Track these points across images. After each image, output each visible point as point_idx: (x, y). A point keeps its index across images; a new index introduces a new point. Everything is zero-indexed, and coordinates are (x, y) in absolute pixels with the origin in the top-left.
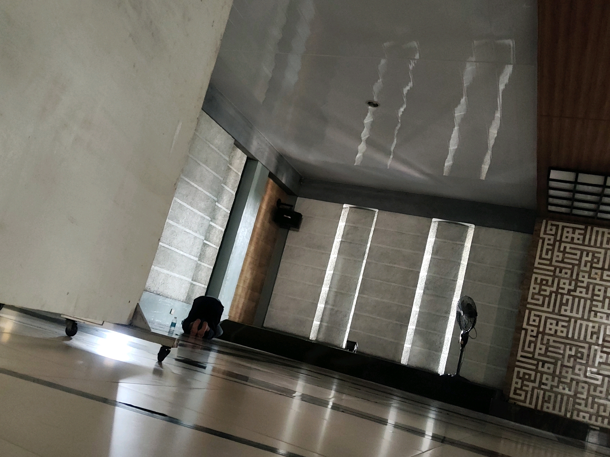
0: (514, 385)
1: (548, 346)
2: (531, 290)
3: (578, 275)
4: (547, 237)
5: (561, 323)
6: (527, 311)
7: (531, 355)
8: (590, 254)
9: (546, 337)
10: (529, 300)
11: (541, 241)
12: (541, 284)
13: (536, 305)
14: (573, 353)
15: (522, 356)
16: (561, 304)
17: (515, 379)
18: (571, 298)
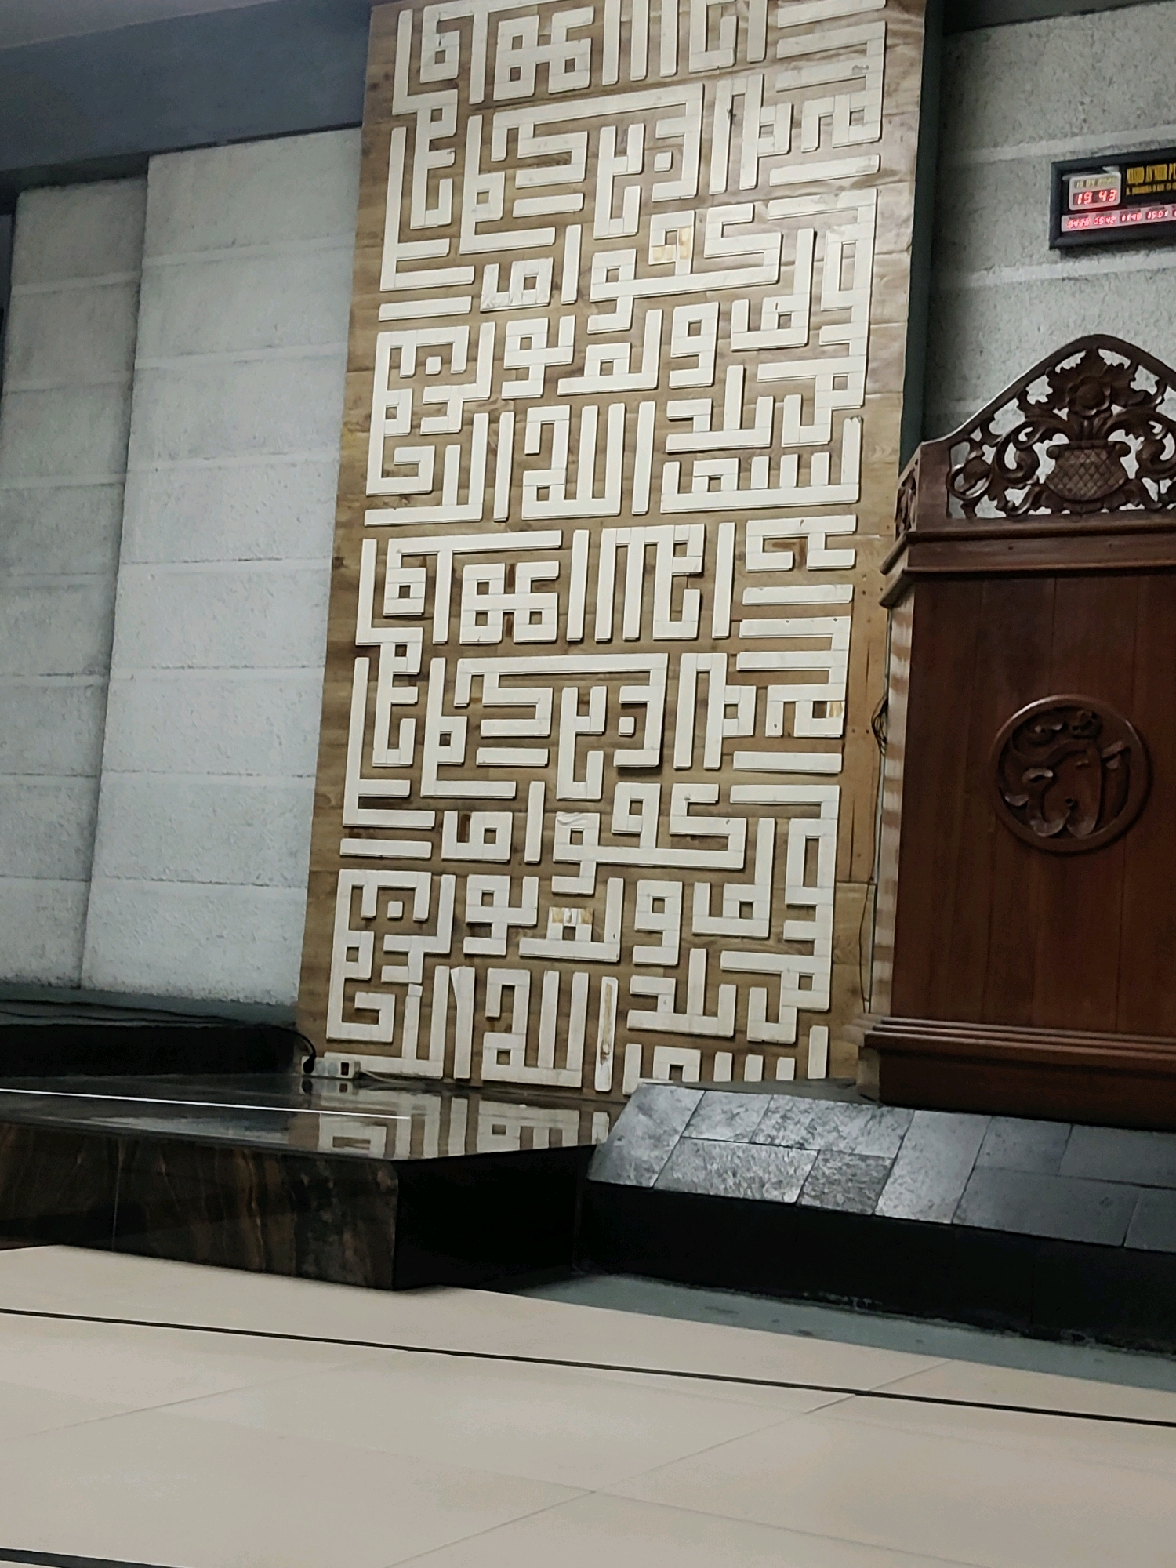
0: (341, 970)
1: (475, 711)
2: (380, 427)
3: (584, 272)
4: (422, 104)
5: (526, 572)
6: (369, 547)
7: (401, 788)
8: (635, 133)
9: (467, 666)
10: (376, 484)
11: (399, 135)
12: (421, 378)
13: (406, 498)
14: (595, 722)
15: (367, 802)
16: (522, 463)
17: (344, 937)
18: (559, 414)
